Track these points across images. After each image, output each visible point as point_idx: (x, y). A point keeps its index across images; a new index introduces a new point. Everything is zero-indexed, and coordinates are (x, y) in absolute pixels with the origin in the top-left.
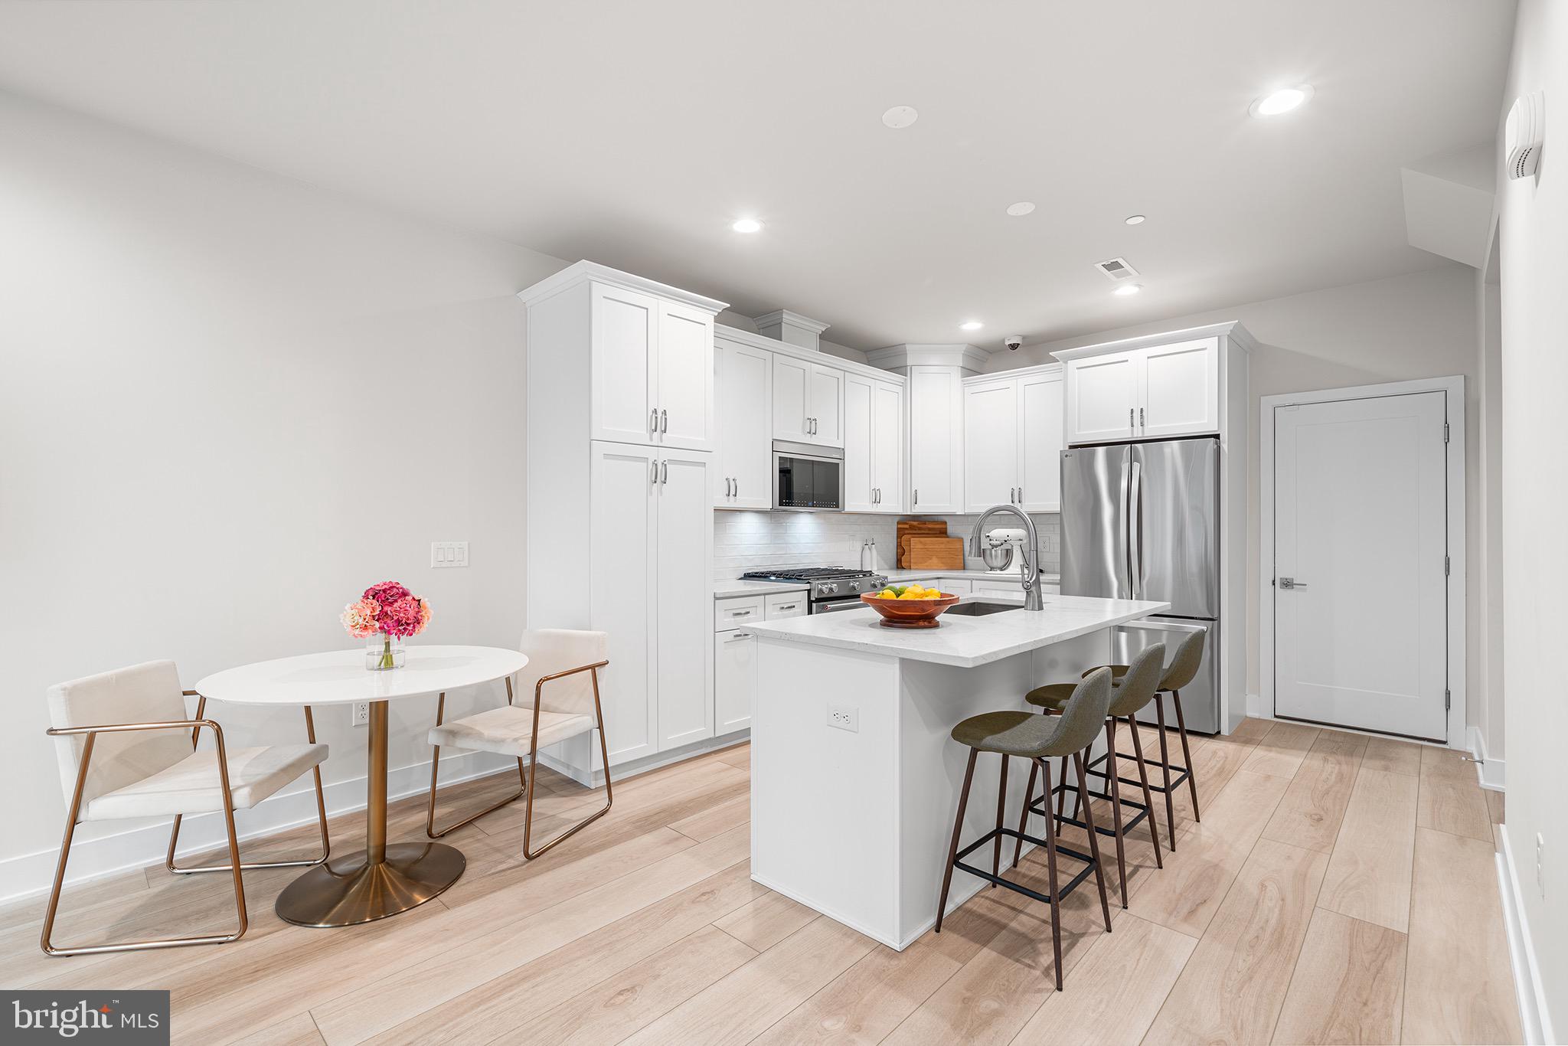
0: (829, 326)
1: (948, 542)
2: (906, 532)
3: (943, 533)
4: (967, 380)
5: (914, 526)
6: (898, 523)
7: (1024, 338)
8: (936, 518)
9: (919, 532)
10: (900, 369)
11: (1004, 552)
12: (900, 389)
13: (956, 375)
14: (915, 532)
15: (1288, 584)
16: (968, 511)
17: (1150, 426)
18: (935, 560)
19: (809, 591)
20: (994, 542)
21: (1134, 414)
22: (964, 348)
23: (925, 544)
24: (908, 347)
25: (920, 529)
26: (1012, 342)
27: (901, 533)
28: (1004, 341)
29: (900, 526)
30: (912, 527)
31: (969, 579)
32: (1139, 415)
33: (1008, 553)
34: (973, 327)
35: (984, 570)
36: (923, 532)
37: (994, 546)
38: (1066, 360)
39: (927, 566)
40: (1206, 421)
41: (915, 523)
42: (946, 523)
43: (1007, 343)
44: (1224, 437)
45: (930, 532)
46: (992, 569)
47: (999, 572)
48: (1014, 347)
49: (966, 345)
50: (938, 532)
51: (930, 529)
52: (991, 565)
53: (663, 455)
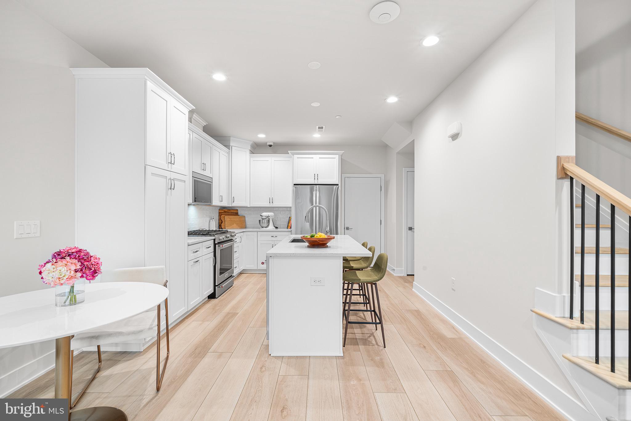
0: (207, 124)
1: (240, 218)
2: (223, 213)
3: (237, 214)
4: (253, 155)
5: (226, 211)
6: (219, 210)
7: (274, 143)
8: (233, 208)
9: (228, 214)
10: (227, 146)
11: (267, 221)
12: (227, 155)
13: (248, 152)
14: (226, 214)
15: (348, 229)
16: (251, 205)
17: (320, 180)
18: (235, 225)
19: (214, 240)
20: (263, 218)
21: (315, 176)
22: (251, 143)
23: (230, 218)
24: (231, 138)
25: (228, 212)
26: (270, 144)
27: (220, 214)
28: (267, 143)
29: (220, 211)
30: (225, 212)
31: (256, 232)
32: (316, 176)
33: (269, 221)
34: (261, 137)
35: (259, 228)
36: (229, 213)
37: (263, 219)
38: (293, 154)
39: (232, 227)
40: (335, 180)
41: (226, 210)
42: (238, 210)
43: (268, 144)
44: (340, 185)
45: (232, 214)
46: (262, 227)
47: (265, 229)
48: (270, 146)
49: (252, 142)
50: (235, 214)
51: (232, 212)
52: (263, 226)
53: (173, 176)
